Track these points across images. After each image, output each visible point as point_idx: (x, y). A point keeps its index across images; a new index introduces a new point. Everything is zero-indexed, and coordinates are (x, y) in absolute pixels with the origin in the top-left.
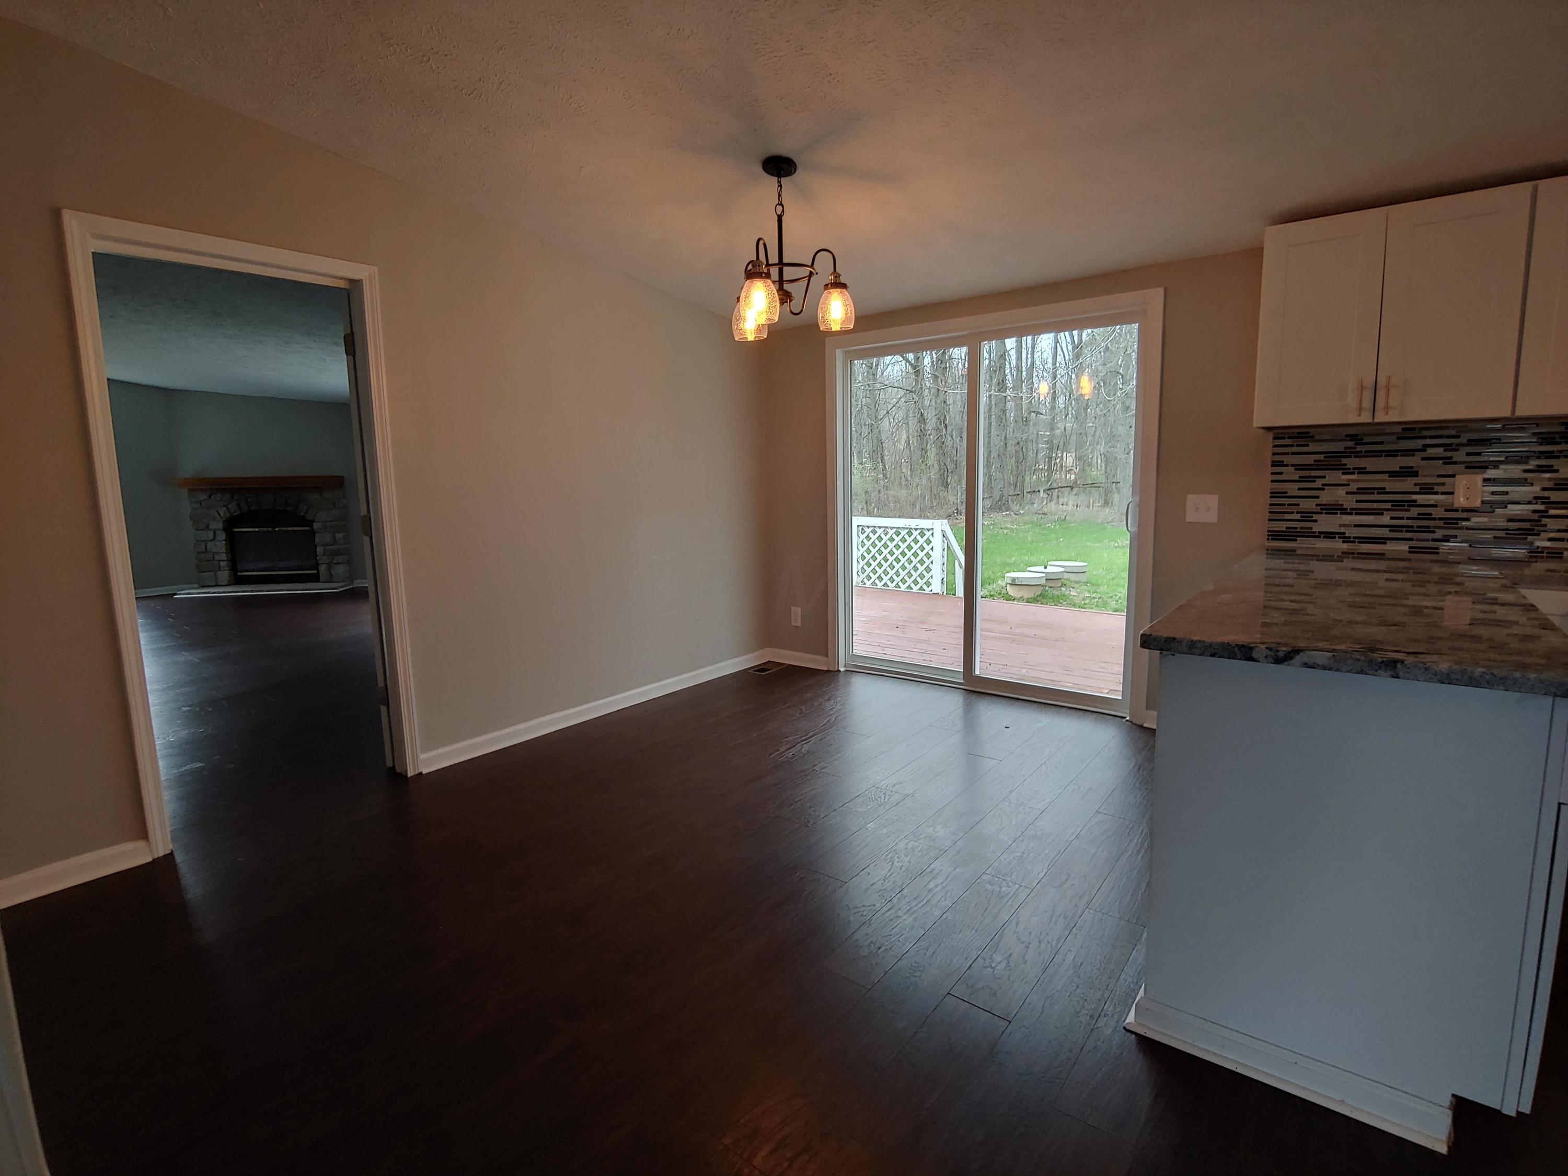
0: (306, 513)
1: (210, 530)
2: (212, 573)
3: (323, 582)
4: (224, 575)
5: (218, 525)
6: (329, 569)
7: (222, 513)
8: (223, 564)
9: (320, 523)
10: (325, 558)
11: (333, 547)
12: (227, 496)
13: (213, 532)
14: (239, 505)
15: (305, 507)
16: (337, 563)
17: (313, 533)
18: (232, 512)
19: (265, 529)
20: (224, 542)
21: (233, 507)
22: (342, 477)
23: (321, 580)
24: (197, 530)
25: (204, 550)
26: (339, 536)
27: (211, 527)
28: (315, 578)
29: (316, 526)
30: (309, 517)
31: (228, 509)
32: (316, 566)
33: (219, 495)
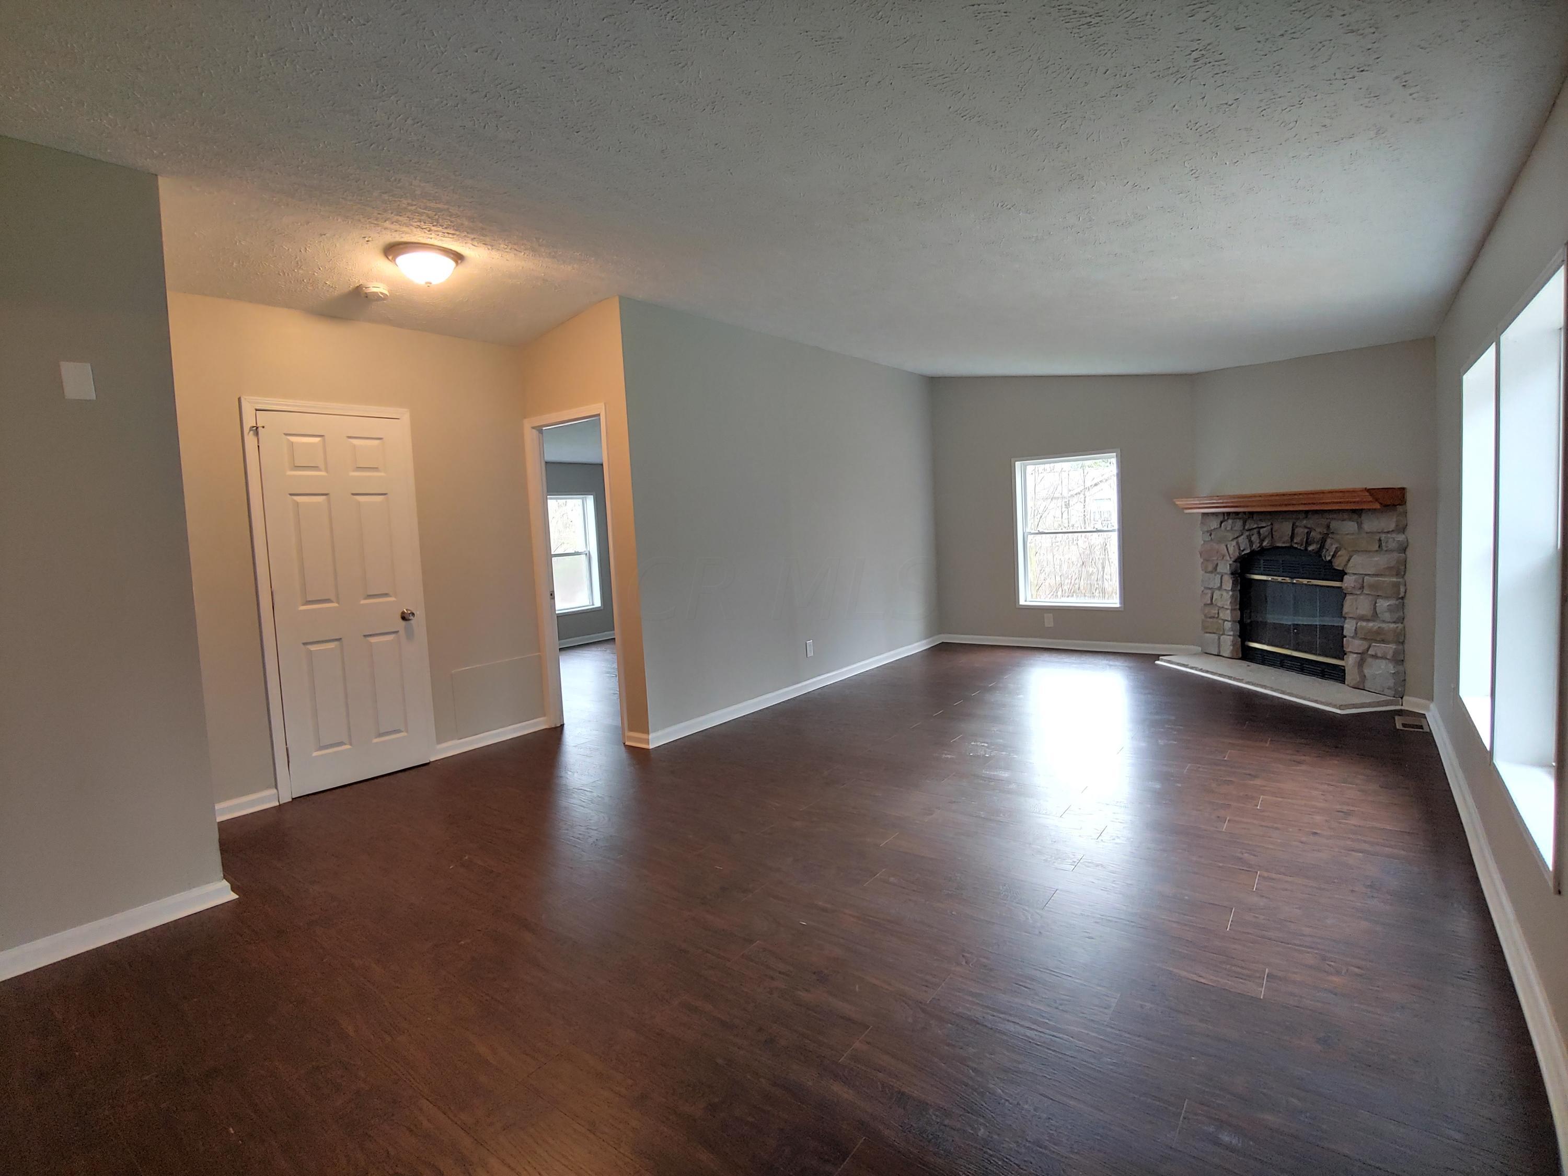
0: (1333, 556)
1: (1218, 573)
2: (1215, 636)
3: (1348, 685)
4: (1228, 641)
5: (1225, 567)
6: (1361, 664)
7: (1231, 549)
8: (1228, 625)
9: (1354, 577)
10: (1357, 642)
11: (1371, 624)
12: (1239, 523)
13: (1220, 577)
14: (1249, 538)
15: (1334, 547)
16: (1375, 657)
17: (1342, 594)
18: (1242, 549)
19: (1280, 579)
20: (1231, 593)
21: (1243, 540)
22: (1403, 489)
23: (1346, 683)
24: (1206, 572)
25: (1209, 602)
26: (1383, 604)
27: (1219, 570)
28: (1336, 674)
29: (1349, 582)
30: (1338, 564)
31: (1238, 543)
32: (1341, 654)
33: (1230, 521)
